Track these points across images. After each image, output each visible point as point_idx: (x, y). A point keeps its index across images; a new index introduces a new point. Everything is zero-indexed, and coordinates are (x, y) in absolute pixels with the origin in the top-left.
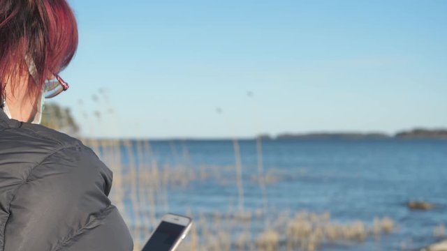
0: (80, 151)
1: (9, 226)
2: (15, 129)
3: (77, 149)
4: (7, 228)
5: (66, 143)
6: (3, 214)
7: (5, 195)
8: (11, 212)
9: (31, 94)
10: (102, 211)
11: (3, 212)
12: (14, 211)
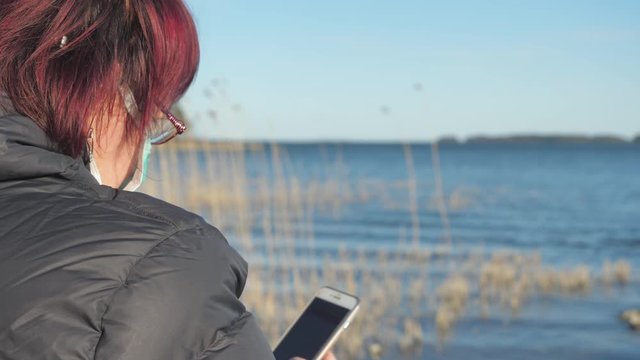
0: (203, 234)
1: (101, 351)
2: (107, 202)
3: (198, 232)
4: (98, 354)
5: (182, 223)
6: (91, 333)
7: (94, 305)
8: (103, 330)
9: (130, 140)
10: (233, 323)
11: (91, 329)
12: (108, 329)
